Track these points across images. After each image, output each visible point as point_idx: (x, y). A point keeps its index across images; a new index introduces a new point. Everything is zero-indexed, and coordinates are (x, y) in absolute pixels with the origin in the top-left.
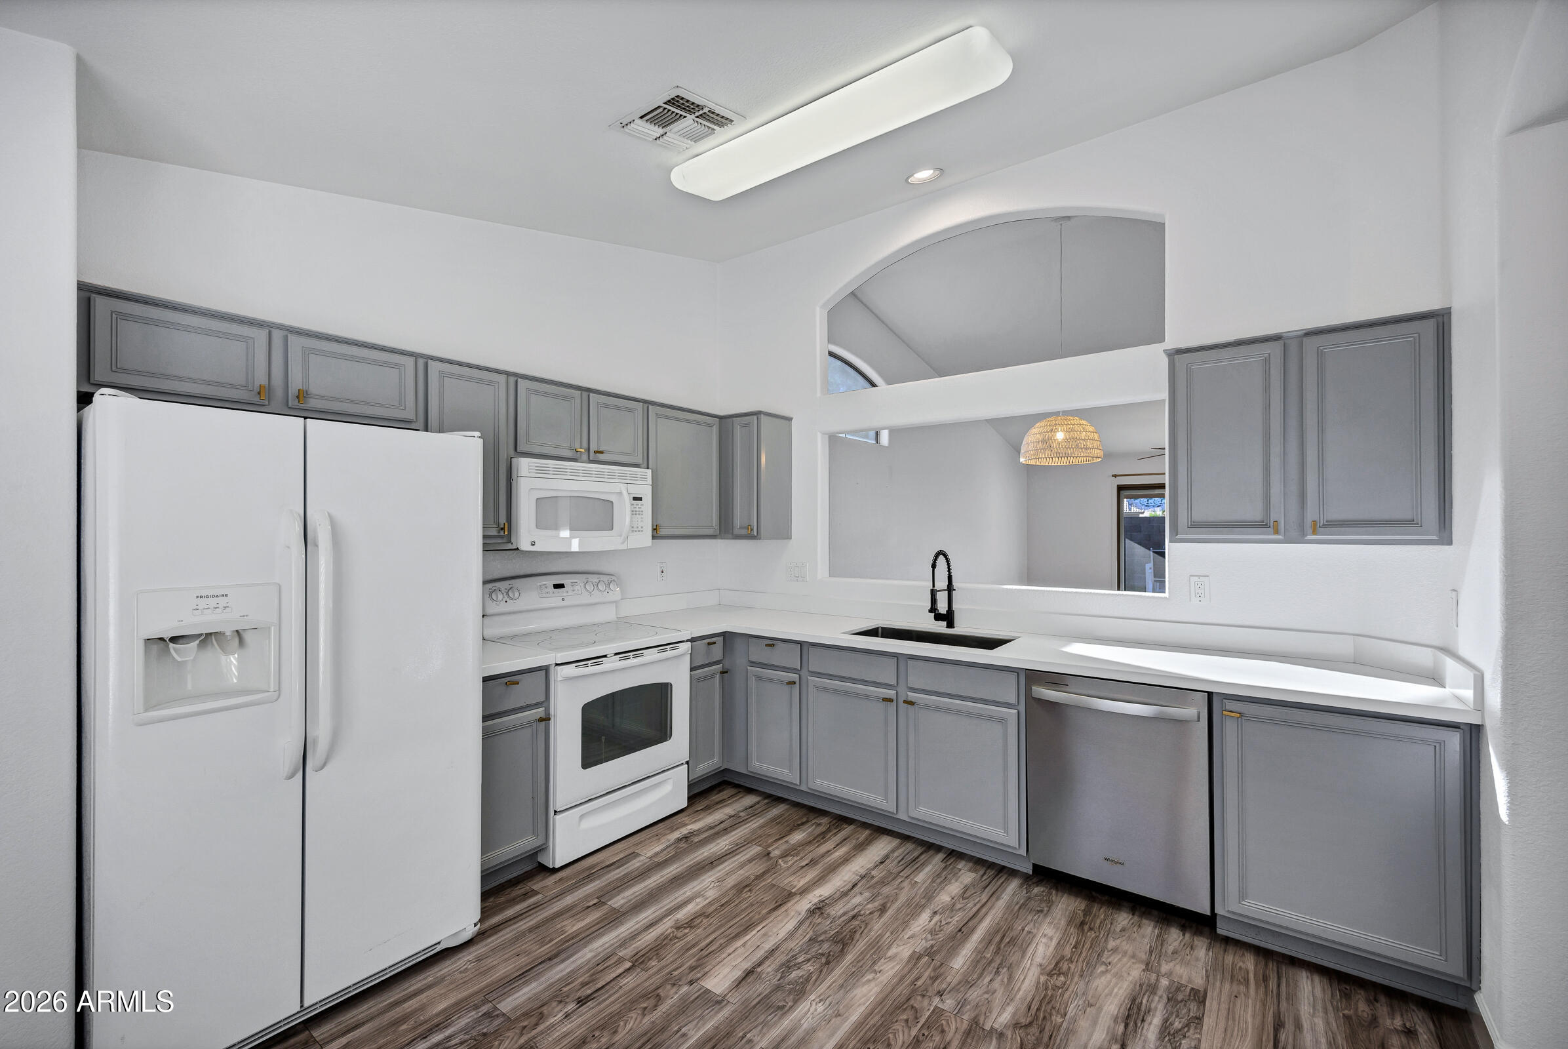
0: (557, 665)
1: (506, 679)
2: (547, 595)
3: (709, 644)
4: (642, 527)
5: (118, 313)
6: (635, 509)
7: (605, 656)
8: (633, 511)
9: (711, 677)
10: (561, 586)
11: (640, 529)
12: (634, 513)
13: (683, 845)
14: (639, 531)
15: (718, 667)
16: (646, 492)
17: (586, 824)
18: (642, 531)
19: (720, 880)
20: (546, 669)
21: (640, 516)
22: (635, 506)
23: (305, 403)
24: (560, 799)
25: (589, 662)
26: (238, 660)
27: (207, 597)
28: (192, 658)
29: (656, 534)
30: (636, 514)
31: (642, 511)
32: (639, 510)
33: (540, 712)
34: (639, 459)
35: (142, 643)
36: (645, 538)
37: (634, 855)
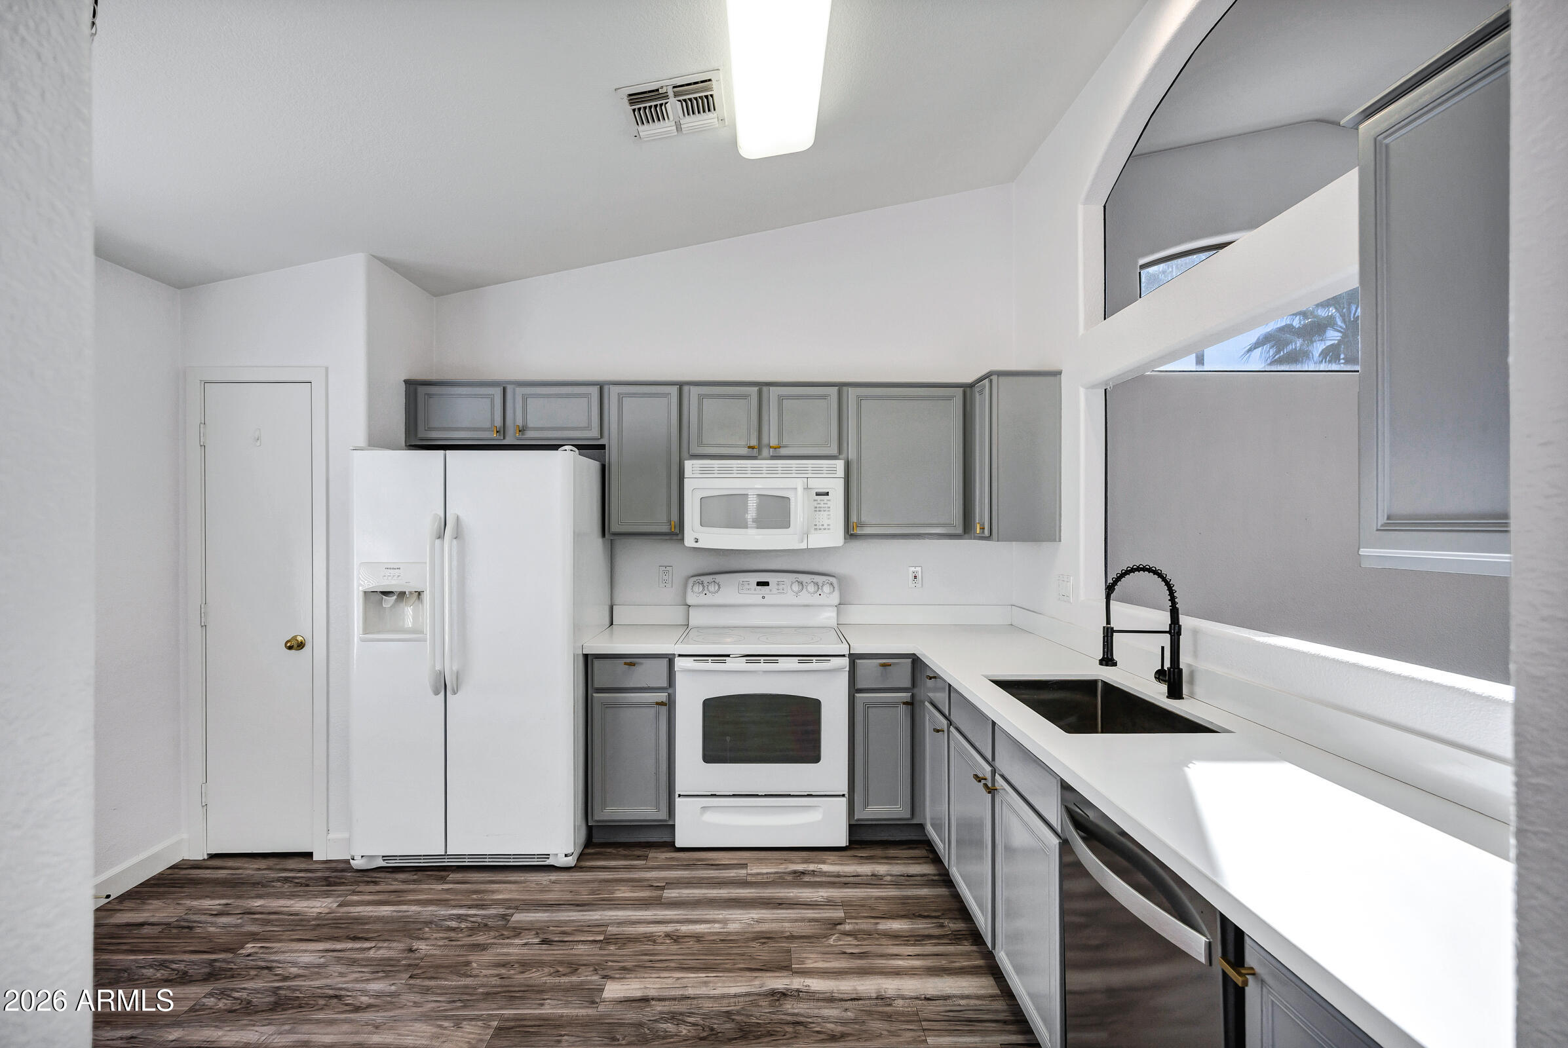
0: (680, 655)
1: (628, 660)
2: (748, 592)
3: (884, 665)
4: (828, 525)
5: (428, 394)
6: (818, 506)
7: (728, 656)
8: (816, 508)
9: (893, 705)
10: (766, 584)
11: (825, 526)
12: (818, 509)
13: (789, 878)
14: (825, 529)
15: (905, 696)
16: (836, 487)
17: (709, 817)
18: (829, 529)
19: (758, 921)
20: (670, 659)
21: (827, 513)
22: (819, 502)
23: (523, 435)
24: (682, 784)
25: (710, 659)
26: (413, 611)
27: (390, 569)
28: (389, 606)
29: (850, 534)
30: (819, 511)
31: (829, 508)
32: (825, 505)
33: (662, 697)
34: (834, 450)
35: (361, 594)
36: (833, 536)
37: (744, 866)
